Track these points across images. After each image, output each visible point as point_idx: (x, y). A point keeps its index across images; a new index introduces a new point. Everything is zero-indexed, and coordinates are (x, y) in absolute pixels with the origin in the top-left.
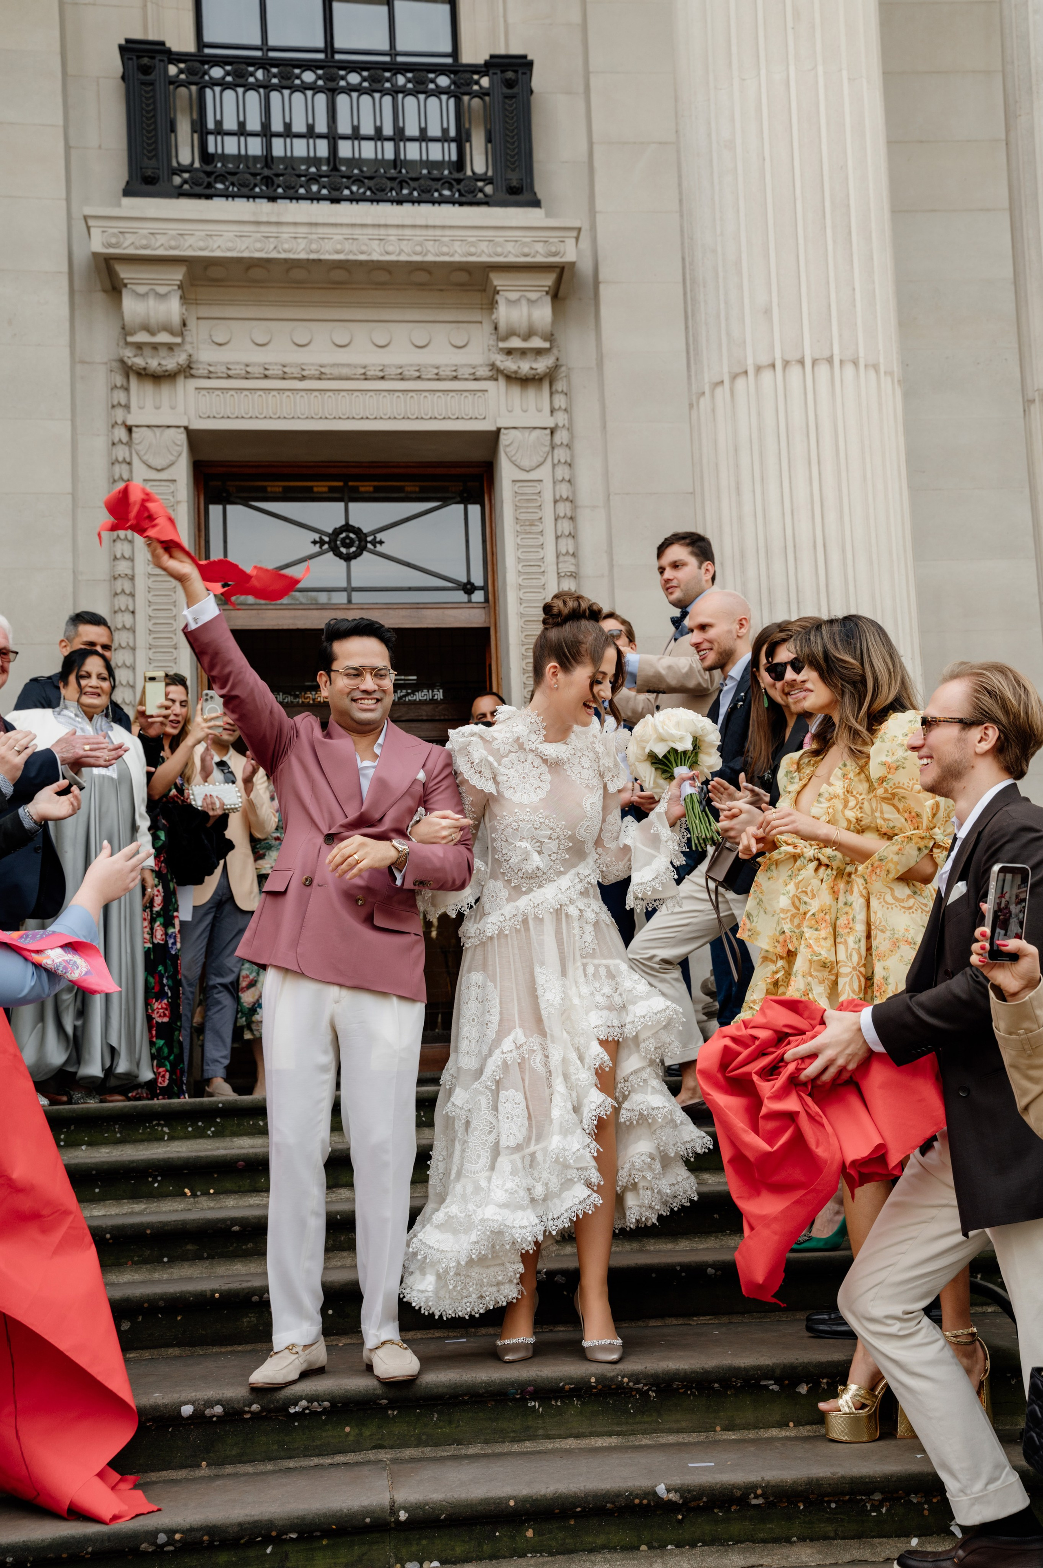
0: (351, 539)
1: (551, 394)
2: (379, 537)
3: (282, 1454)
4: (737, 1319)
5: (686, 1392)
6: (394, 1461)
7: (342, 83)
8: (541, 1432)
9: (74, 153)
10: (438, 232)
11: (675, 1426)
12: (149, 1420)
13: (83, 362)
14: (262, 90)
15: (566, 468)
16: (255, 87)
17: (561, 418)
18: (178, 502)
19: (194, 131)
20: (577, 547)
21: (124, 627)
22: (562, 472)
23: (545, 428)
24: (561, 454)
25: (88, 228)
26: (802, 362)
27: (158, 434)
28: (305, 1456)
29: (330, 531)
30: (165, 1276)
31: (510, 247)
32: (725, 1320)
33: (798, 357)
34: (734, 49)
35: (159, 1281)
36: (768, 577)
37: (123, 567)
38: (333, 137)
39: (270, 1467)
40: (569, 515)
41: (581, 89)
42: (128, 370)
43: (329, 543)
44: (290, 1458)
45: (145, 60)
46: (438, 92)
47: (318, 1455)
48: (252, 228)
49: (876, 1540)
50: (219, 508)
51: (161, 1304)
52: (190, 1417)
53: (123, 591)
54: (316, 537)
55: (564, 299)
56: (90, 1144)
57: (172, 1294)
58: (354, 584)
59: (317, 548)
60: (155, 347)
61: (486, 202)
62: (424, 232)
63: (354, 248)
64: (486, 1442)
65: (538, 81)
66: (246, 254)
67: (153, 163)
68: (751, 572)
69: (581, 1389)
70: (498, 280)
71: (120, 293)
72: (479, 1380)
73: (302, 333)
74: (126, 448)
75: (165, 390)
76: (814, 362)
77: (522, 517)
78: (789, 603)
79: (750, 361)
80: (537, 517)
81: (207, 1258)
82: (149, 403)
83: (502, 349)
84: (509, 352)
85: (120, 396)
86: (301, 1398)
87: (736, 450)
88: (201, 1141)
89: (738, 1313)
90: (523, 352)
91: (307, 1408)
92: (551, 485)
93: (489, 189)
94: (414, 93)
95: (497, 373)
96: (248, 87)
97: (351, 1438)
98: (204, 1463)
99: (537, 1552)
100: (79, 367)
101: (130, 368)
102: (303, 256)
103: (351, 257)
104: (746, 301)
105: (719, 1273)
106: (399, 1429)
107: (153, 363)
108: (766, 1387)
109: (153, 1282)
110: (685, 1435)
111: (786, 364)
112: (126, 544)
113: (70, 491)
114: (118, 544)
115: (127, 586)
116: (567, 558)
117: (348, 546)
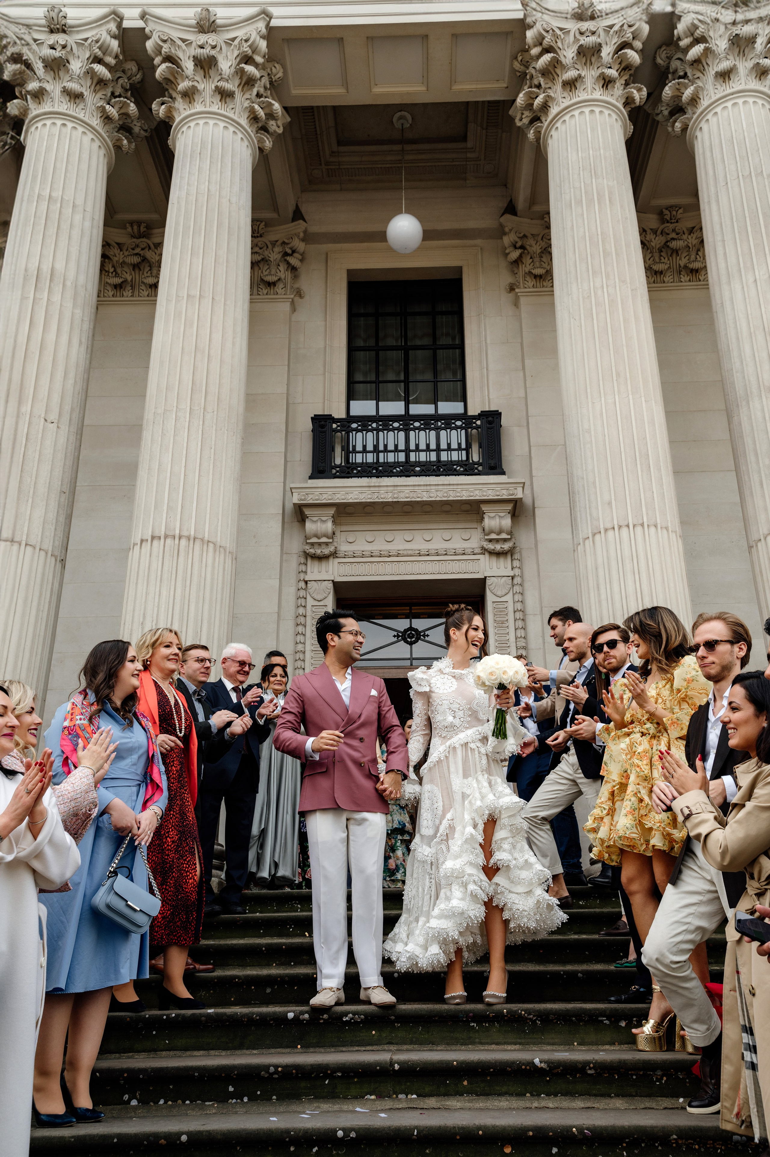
0: (412, 634)
1: (512, 560)
2: (427, 633)
3: (339, 1044)
5: (557, 1022)
6: (397, 1050)
7: (412, 426)
8: (477, 1040)
9: (289, 464)
10: (455, 487)
11: (551, 1041)
12: (271, 1020)
13: (286, 553)
14: (375, 432)
15: (520, 595)
16: (372, 430)
17: (517, 572)
19: (342, 450)
22: (518, 597)
23: (509, 576)
24: (517, 589)
25: (292, 493)
26: (628, 526)
27: (319, 584)
28: (351, 1046)
29: (402, 631)
31: (490, 492)
33: (626, 524)
34: (589, 390)
37: (299, 647)
38: (407, 451)
39: (332, 1050)
40: (522, 618)
41: (525, 424)
42: (307, 555)
43: (401, 636)
44: (343, 1046)
45: (323, 423)
46: (457, 428)
47: (358, 1046)
48: (367, 489)
49: (659, 1098)
51: (287, 979)
52: (292, 1019)
53: (299, 658)
54: (396, 633)
55: (518, 516)
57: (291, 974)
58: (414, 657)
59: (396, 639)
60: (320, 544)
61: (479, 474)
62: (448, 487)
63: (415, 495)
64: (448, 1045)
65: (504, 421)
66: (363, 501)
67: (323, 464)
69: (499, 1016)
70: (484, 508)
71: (304, 521)
72: (443, 1008)
73: (389, 536)
74: (304, 591)
75: (324, 564)
76: (634, 526)
77: (498, 619)
79: (602, 526)
80: (505, 619)
82: (316, 570)
83: (486, 539)
84: (490, 541)
85: (303, 568)
86: (349, 1014)
87: (596, 569)
90: (497, 541)
91: (353, 1018)
92: (512, 604)
93: (480, 468)
94: (445, 429)
95: (484, 551)
96: (368, 431)
97: (375, 1037)
98: (299, 1046)
99: (469, 1093)
100: (285, 556)
101: (308, 554)
102: (390, 500)
103: (413, 500)
104: (599, 499)
105: (585, 976)
106: (400, 1034)
107: (318, 551)
108: (602, 1021)
110: (557, 1046)
111: (620, 527)
112: (302, 636)
113: (277, 611)
114: (298, 636)
115: (302, 656)
116: (521, 639)
117: (411, 638)
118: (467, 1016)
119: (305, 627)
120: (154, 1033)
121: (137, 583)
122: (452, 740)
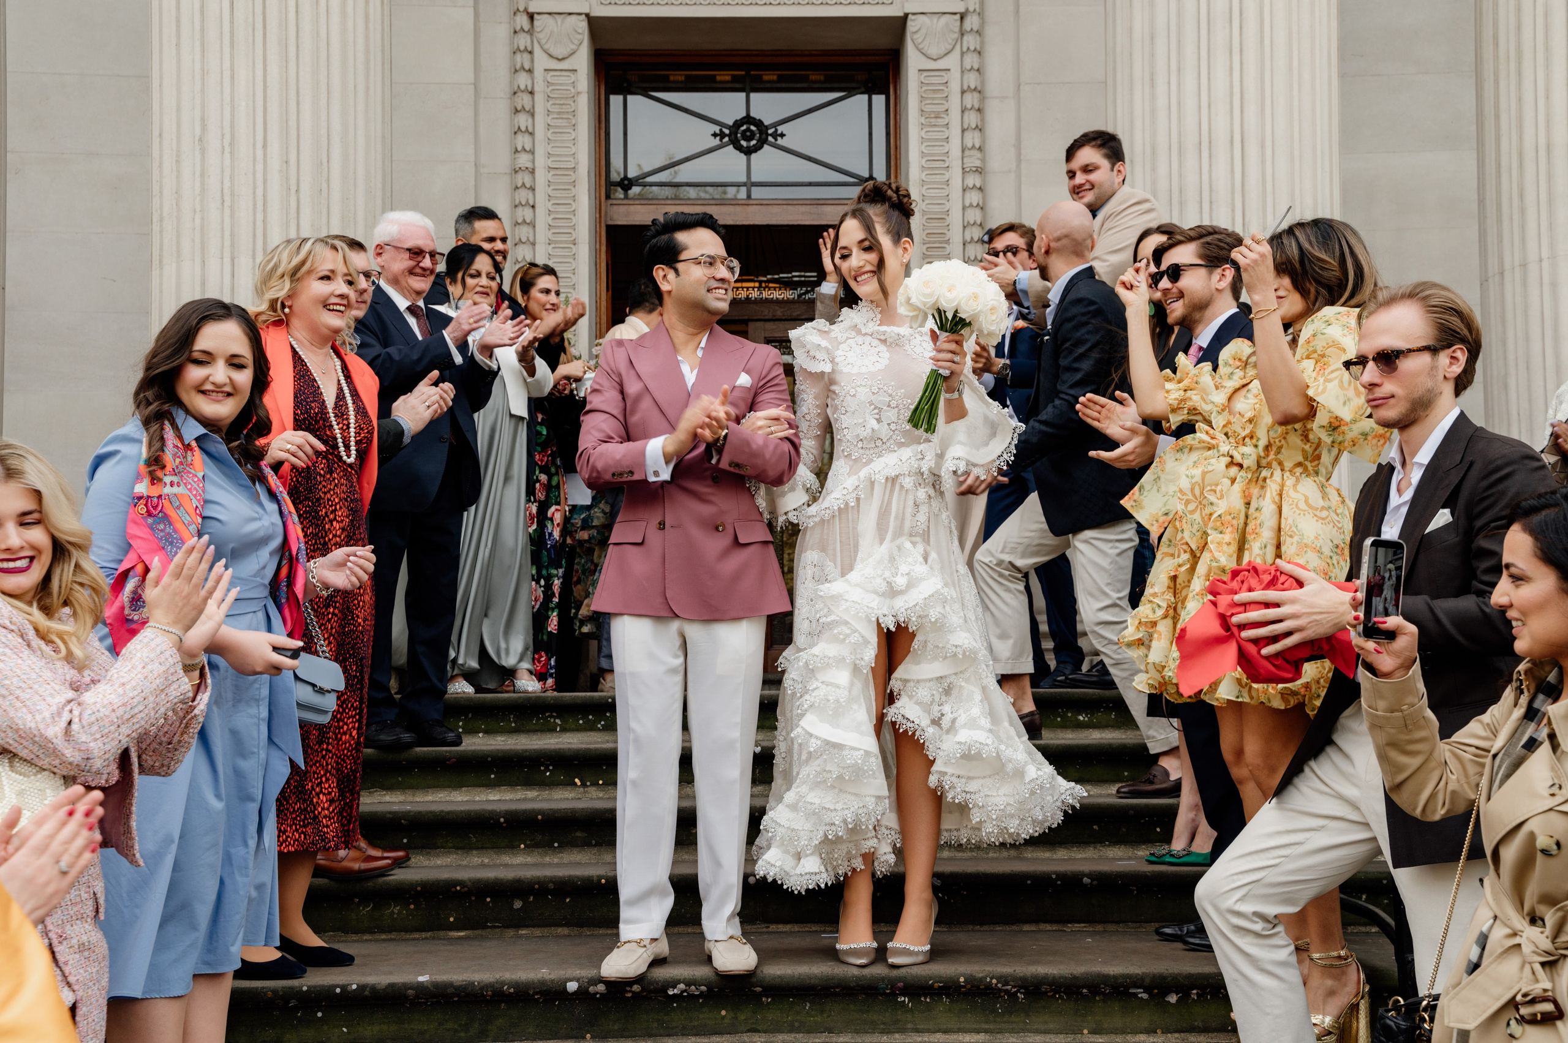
0: (752, 131)
2: (780, 129)
3: (662, 1031)
4: (1111, 927)
5: (1054, 995)
8: (910, 1026)
11: (1042, 1027)
12: (537, 993)
15: (976, 55)
17: (972, 3)
18: (579, 93)
20: (983, 140)
21: (524, 221)
22: (971, 60)
23: (955, 14)
24: (970, 41)
27: (559, 22)
28: (683, 1035)
29: (731, 123)
30: (556, 860)
32: (1099, 927)
35: (550, 865)
36: (1180, 176)
37: (523, 160)
40: (976, 106)
43: (729, 136)
44: (669, 1035)
47: (696, 1035)
50: (620, 98)
51: (551, 886)
52: (575, 993)
53: (524, 185)
54: (717, 129)
56: (487, 732)
57: (560, 877)
58: (754, 179)
59: (717, 141)
64: (857, 1032)
68: (1162, 170)
69: (950, 987)
72: (850, 974)
74: (528, 37)
77: (928, 108)
78: (1201, 203)
80: (942, 108)
81: (595, 846)
86: (679, 982)
87: (1152, 38)
88: (592, 733)
89: (1112, 922)
91: (685, 991)
92: (959, 75)
97: (727, 1021)
98: (588, 1036)
105: (1095, 882)
106: (771, 1015)
108: (1135, 995)
109: (543, 865)
110: (1052, 1036)
112: (527, 136)
113: (472, 81)
114: (520, 137)
115: (528, 180)
116: (973, 152)
117: (748, 139)
118: (893, 987)
119: (533, 115)
120: (320, 1014)
121: (178, 45)
122: (872, 465)
